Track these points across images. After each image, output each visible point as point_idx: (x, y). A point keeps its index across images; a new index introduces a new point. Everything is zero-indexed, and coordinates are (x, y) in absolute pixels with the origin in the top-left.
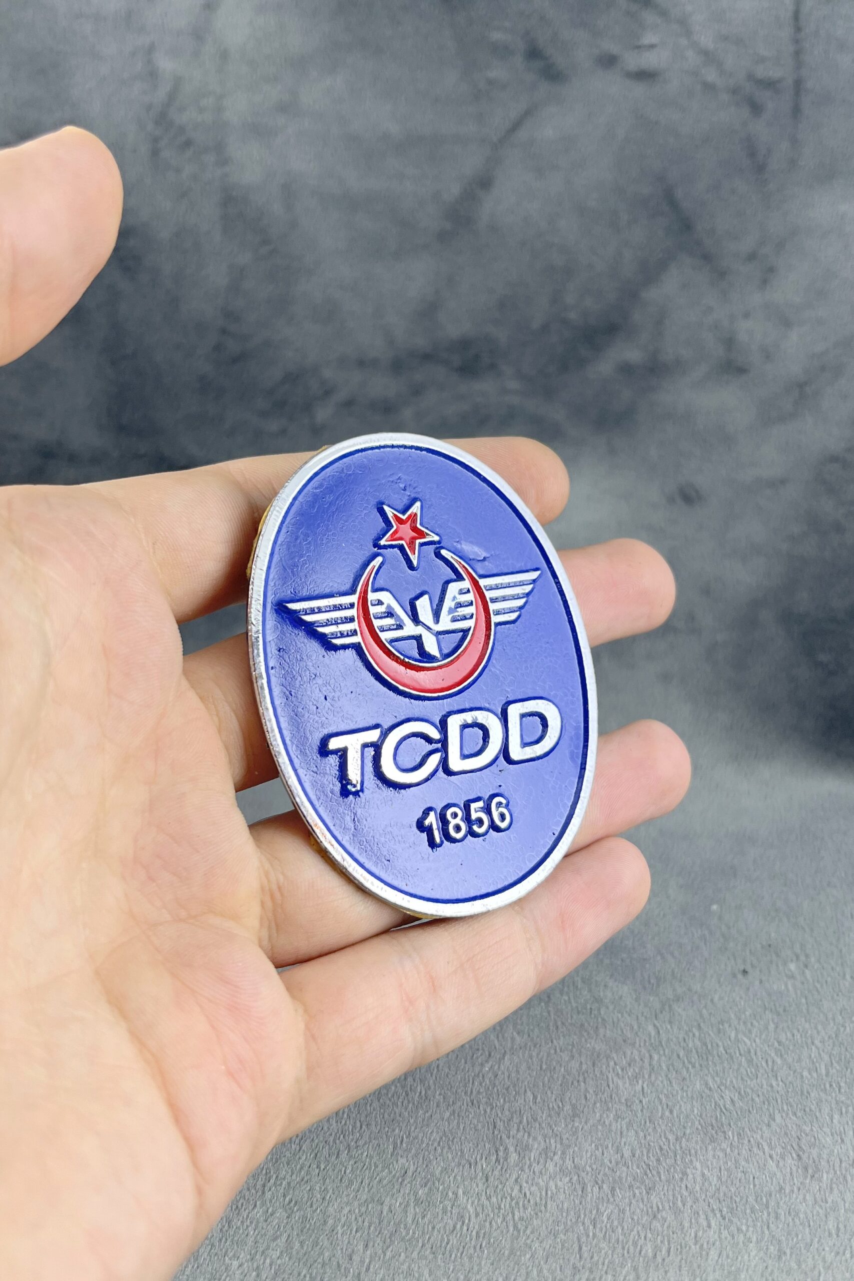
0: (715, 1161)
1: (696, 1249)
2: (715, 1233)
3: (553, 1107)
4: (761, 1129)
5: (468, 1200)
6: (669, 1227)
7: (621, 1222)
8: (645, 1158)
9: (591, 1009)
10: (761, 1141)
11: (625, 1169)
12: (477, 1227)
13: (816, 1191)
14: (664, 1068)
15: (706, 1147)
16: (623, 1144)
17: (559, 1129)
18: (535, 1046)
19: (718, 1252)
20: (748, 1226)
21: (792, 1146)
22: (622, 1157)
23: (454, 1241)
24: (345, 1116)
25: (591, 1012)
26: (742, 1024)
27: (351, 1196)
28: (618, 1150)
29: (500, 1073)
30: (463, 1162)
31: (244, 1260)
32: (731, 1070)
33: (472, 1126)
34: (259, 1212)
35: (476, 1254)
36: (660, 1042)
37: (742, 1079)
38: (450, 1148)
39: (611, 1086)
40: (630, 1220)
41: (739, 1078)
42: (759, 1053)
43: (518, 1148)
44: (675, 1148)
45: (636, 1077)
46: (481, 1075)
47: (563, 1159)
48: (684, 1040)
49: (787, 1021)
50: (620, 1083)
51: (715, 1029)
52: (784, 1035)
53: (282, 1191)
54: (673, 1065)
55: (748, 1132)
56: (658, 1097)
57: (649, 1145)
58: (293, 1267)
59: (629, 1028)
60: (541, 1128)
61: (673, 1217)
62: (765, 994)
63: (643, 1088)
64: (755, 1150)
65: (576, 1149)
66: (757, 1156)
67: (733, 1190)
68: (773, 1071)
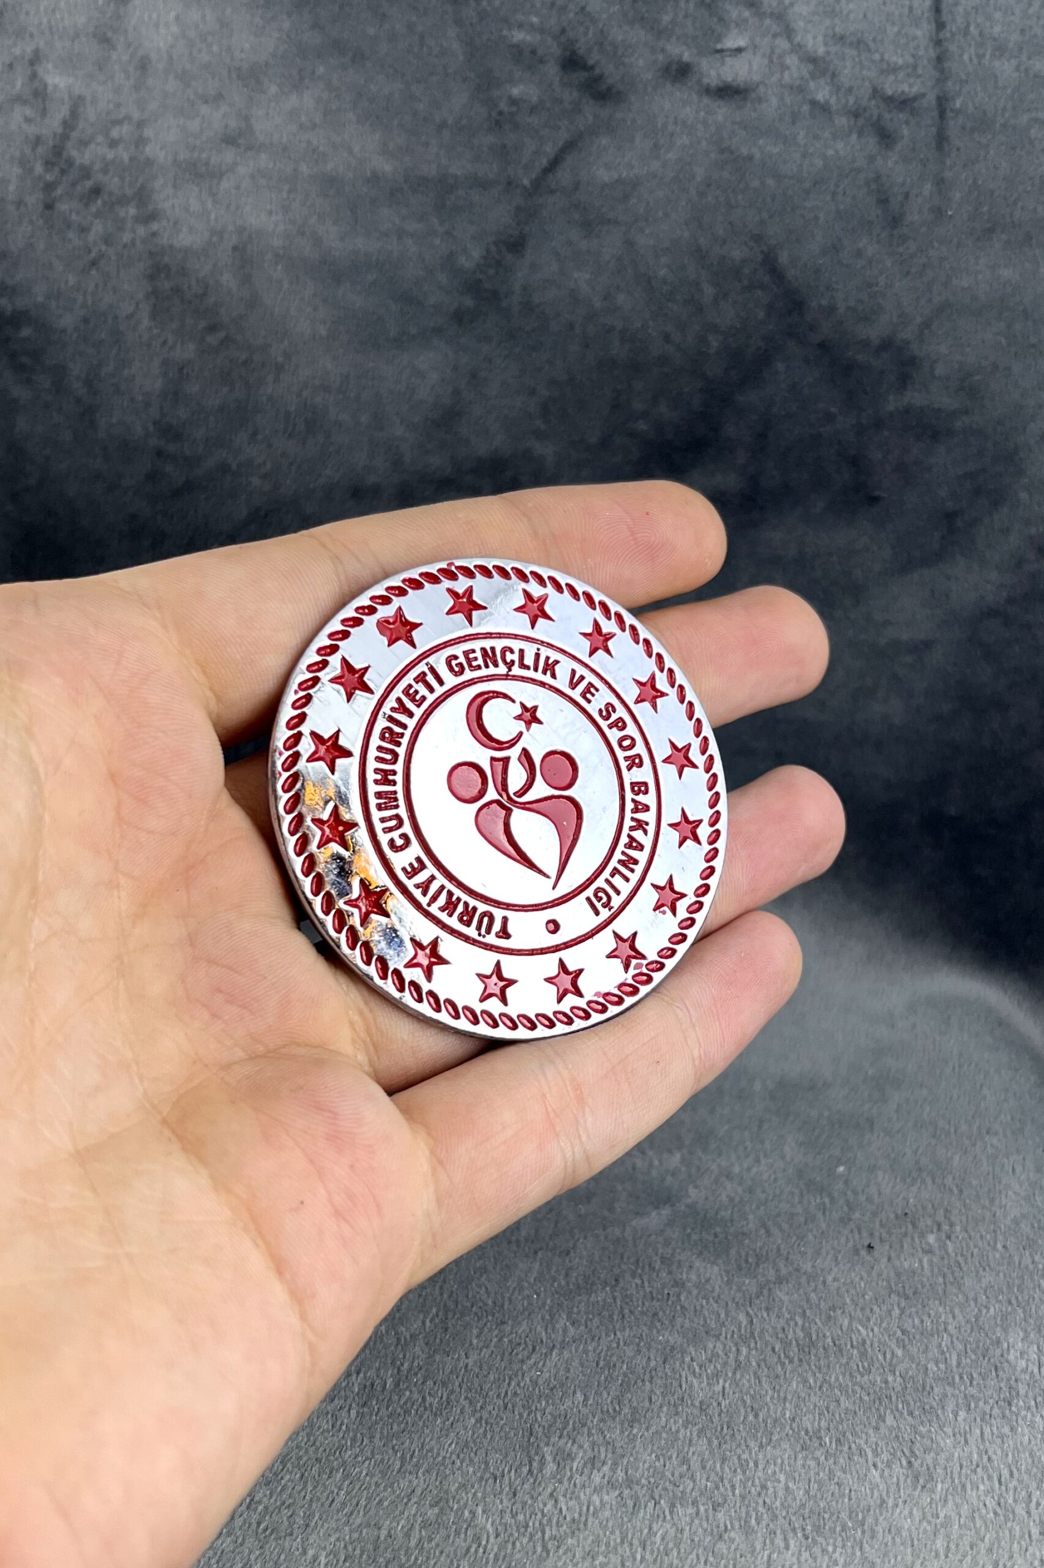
0: (803, 1471)
2: (793, 1555)
3: (608, 1411)
4: (867, 1434)
5: (487, 1520)
6: (736, 1549)
7: (677, 1546)
9: (668, 1294)
10: (865, 1447)
11: (690, 1482)
12: (496, 1549)
13: (925, 1504)
15: (795, 1456)
17: (613, 1435)
18: (593, 1339)
20: (835, 1547)
21: (902, 1451)
22: (688, 1469)
24: (344, 1427)
25: (668, 1300)
26: (858, 1310)
27: (342, 1521)
28: (684, 1461)
30: (488, 1475)
32: (838, 1366)
36: (752, 1333)
37: (851, 1375)
38: (471, 1460)
39: (684, 1386)
40: (689, 1541)
41: (847, 1374)
42: (875, 1345)
43: (558, 1458)
45: (716, 1376)
46: (520, 1373)
47: (613, 1470)
48: (783, 1330)
49: (916, 1306)
50: (695, 1382)
51: (823, 1316)
52: (910, 1321)
54: (764, 1360)
55: (850, 1437)
56: (742, 1398)
59: (714, 1317)
60: (589, 1434)
61: (743, 1538)
62: (892, 1274)
63: (724, 1388)
64: (856, 1458)
65: (632, 1459)
66: (858, 1466)
67: (822, 1506)
68: (890, 1365)
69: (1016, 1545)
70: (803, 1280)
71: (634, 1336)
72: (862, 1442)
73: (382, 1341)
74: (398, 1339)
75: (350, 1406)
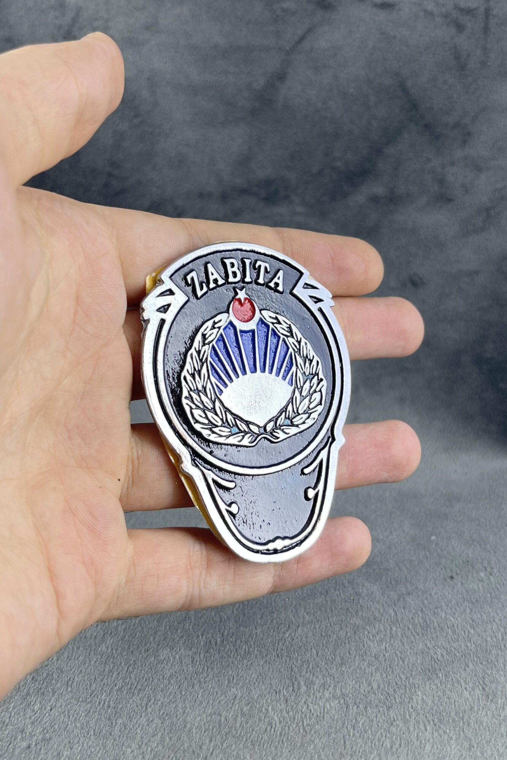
1: (417, 743)
2: (429, 734)
6: (400, 730)
7: (371, 727)
8: (387, 689)
11: (373, 695)
12: (280, 730)
13: (493, 710)
15: (425, 683)
16: (372, 681)
19: (431, 745)
20: (450, 730)
21: (479, 682)
23: (266, 737)
25: (353, 602)
26: (449, 609)
27: (202, 711)
29: (295, 638)
30: (272, 691)
31: (134, 748)
32: (441, 637)
33: (277, 669)
35: (279, 746)
36: (397, 620)
38: (263, 683)
39: (366, 646)
41: (447, 642)
42: (460, 627)
43: (306, 683)
44: (406, 683)
45: (381, 641)
46: (283, 639)
48: (413, 618)
50: (371, 644)
54: (405, 634)
55: (452, 674)
57: (389, 681)
58: (165, 753)
59: (377, 611)
60: (321, 671)
61: (403, 724)
62: (464, 591)
65: (343, 683)
66: (457, 689)
70: (420, 593)
71: (338, 621)
72: (458, 677)
74: (221, 619)
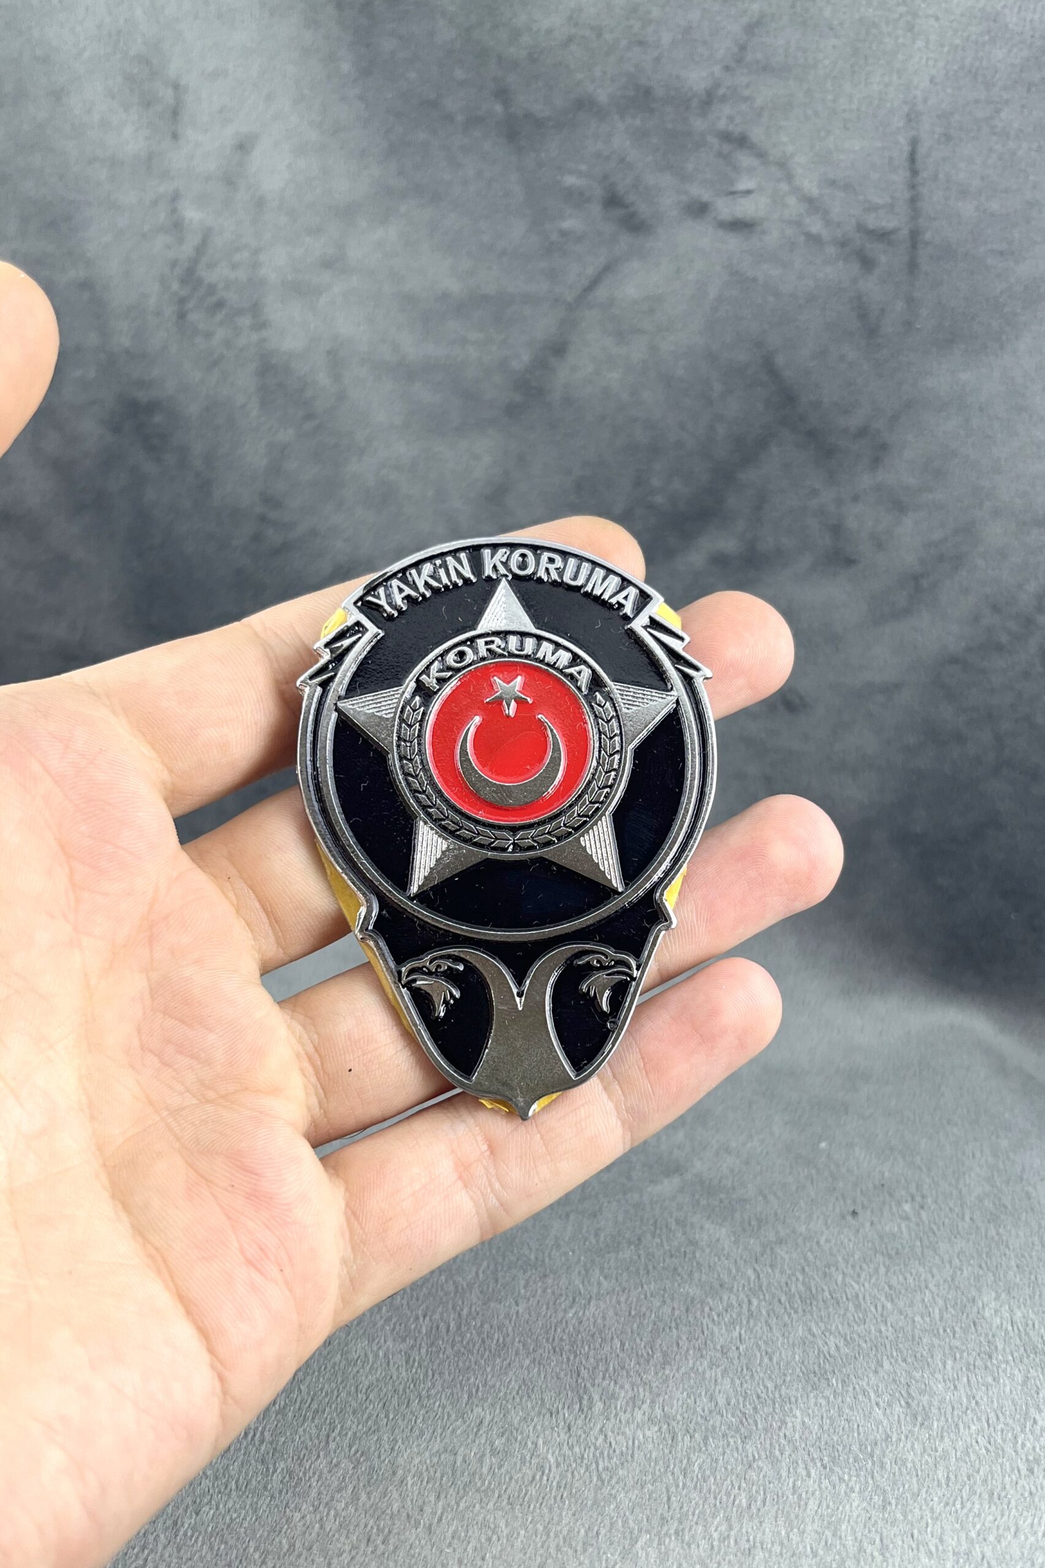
0: (816, 1408)
3: (642, 1354)
4: (868, 1377)
9: (685, 1252)
10: (867, 1388)
14: (764, 1313)
17: (648, 1377)
24: (416, 1364)
28: (712, 1398)
34: (322, 1464)
37: (849, 1325)
47: (652, 1407)
49: (899, 1265)
51: (820, 1273)
52: (895, 1278)
53: (347, 1441)
63: (740, 1335)
64: (860, 1397)
67: (835, 1439)
68: (882, 1315)
69: (1007, 1478)
73: (442, 1289)
75: (420, 1345)
